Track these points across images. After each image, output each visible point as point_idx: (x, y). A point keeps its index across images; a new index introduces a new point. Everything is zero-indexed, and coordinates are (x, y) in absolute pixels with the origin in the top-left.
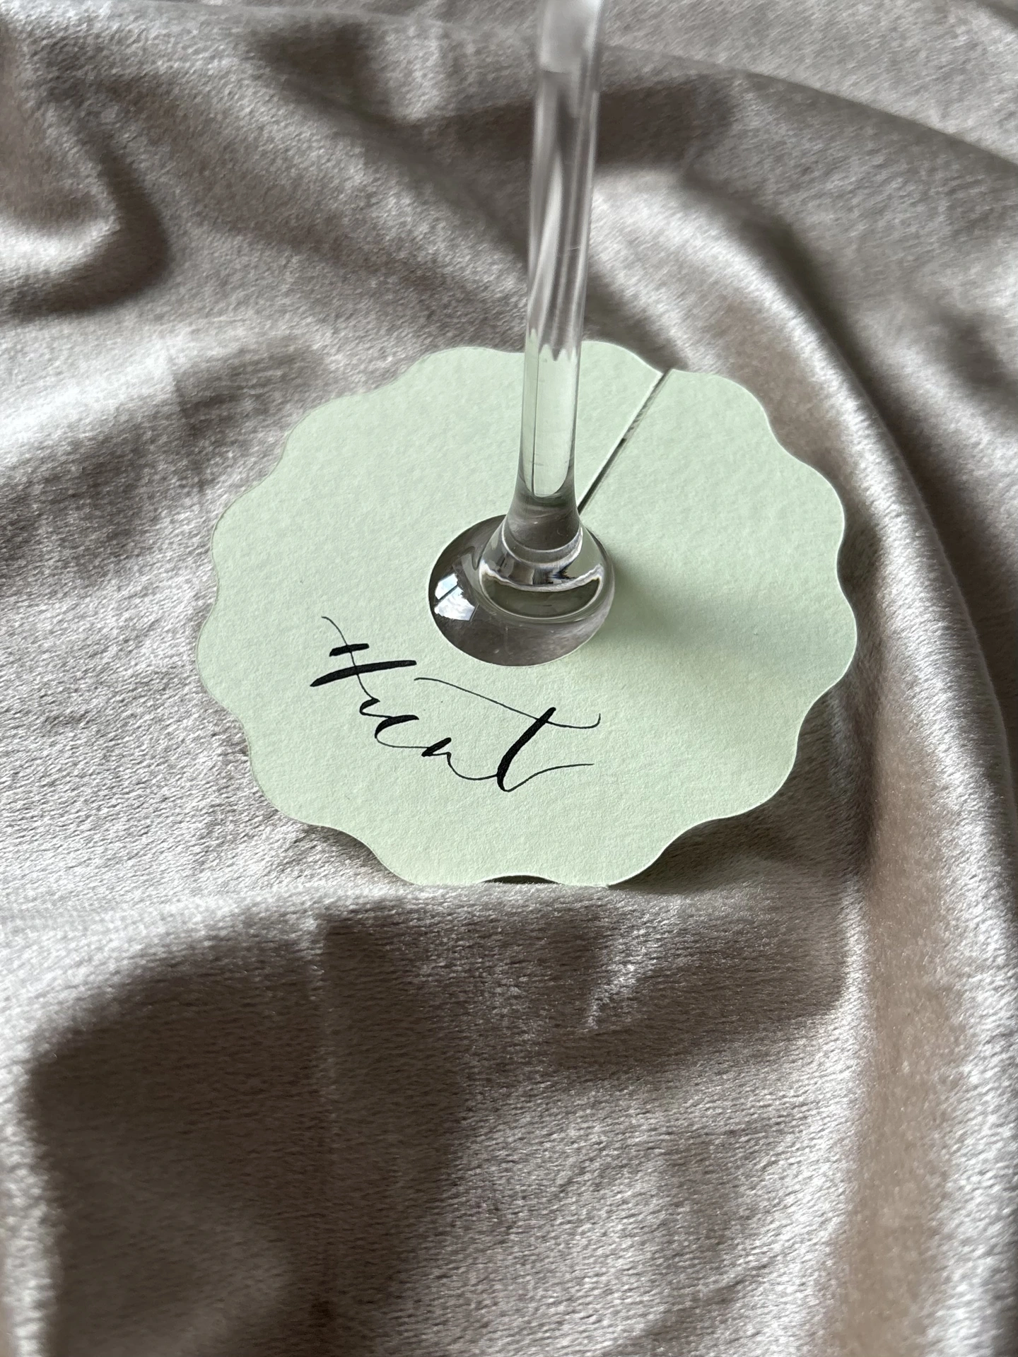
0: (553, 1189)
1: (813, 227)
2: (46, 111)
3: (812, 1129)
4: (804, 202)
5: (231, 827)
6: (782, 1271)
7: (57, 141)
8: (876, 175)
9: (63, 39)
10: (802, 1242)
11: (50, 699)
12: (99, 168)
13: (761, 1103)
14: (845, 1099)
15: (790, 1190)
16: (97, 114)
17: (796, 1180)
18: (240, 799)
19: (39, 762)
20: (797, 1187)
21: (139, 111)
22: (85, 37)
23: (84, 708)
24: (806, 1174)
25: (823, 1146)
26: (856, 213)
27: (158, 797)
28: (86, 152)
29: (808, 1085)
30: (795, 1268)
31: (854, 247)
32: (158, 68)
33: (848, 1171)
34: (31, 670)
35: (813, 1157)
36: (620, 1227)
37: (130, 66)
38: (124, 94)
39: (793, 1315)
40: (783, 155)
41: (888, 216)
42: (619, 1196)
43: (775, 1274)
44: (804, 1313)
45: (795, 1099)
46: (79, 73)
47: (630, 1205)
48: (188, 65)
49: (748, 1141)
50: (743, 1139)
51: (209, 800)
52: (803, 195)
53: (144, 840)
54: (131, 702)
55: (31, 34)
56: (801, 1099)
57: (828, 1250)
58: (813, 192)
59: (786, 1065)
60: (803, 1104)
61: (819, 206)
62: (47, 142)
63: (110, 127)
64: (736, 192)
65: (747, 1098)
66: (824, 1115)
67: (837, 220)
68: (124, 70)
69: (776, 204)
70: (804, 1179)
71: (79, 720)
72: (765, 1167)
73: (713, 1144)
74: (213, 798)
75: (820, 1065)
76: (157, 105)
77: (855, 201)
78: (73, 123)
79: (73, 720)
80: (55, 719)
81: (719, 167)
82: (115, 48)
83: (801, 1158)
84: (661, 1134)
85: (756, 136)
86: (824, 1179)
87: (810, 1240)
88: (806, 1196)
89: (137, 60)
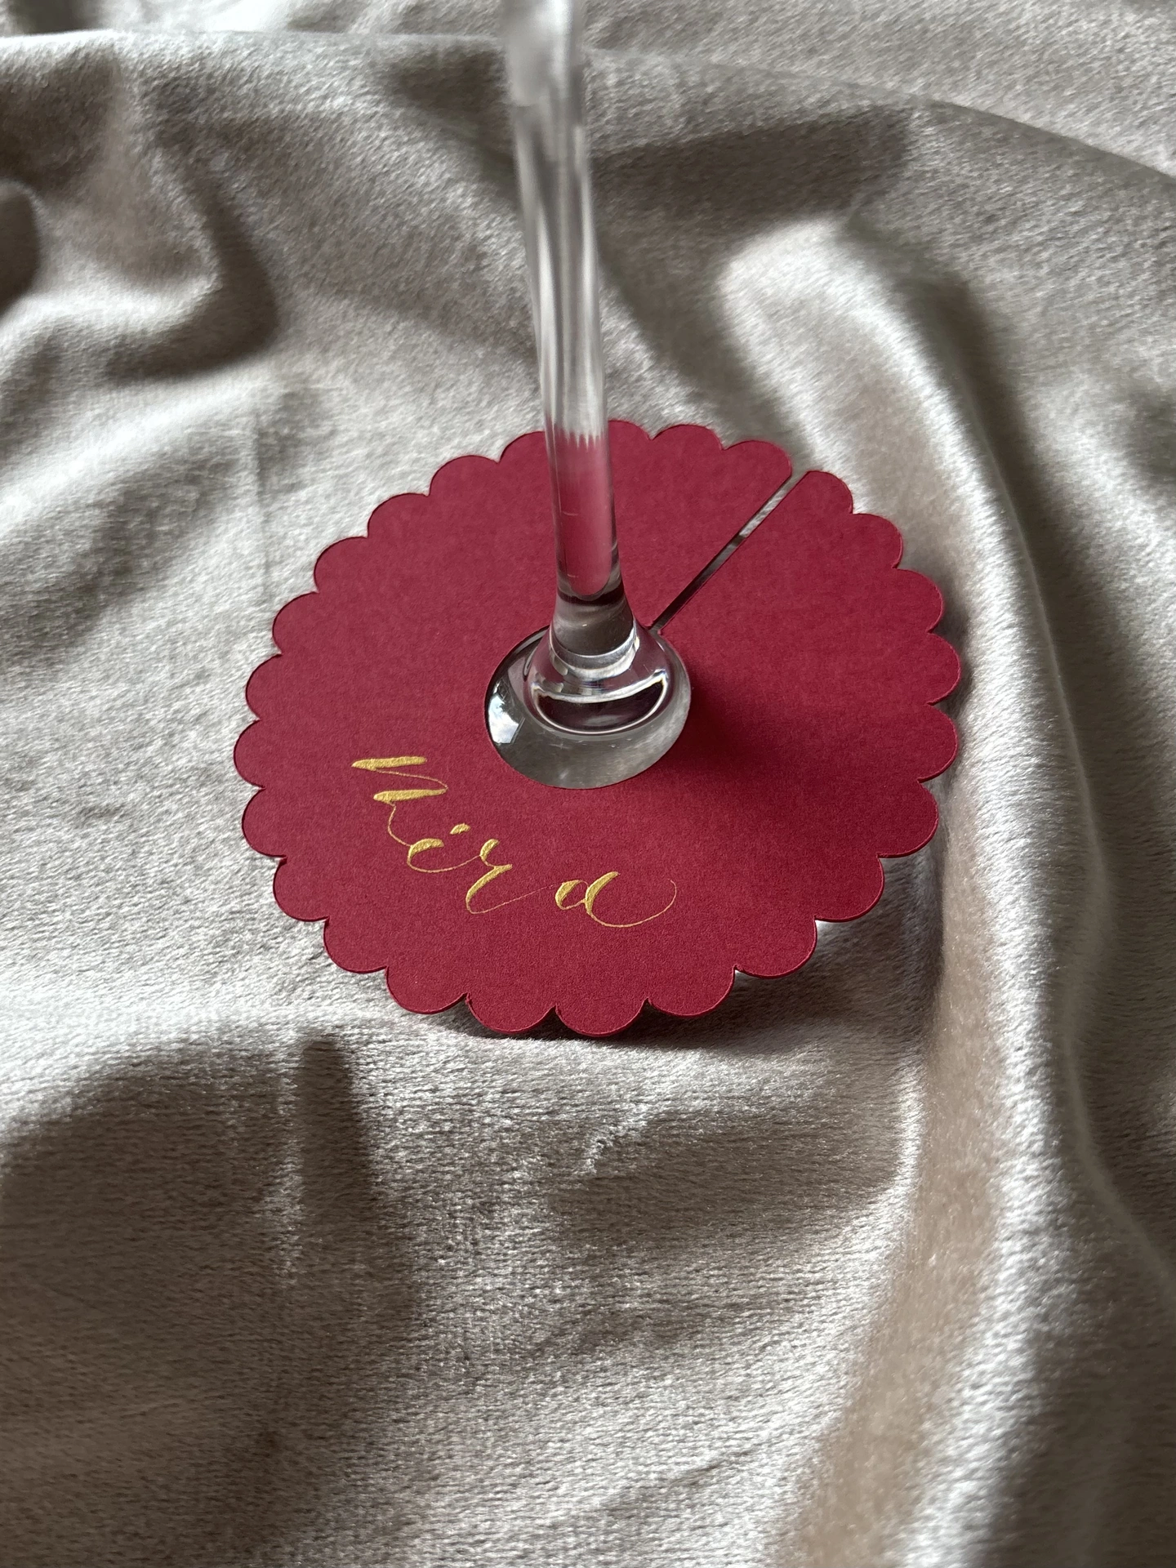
0: (529, 1347)
1: (993, 286)
2: (153, 157)
3: (824, 1311)
4: (985, 256)
5: (248, 936)
6: (764, 1461)
7: (162, 189)
8: (1072, 223)
9: (175, 79)
10: (791, 1433)
11: (89, 789)
12: (204, 219)
13: (772, 1276)
14: (866, 1284)
15: (789, 1374)
16: (206, 162)
17: (797, 1365)
18: (261, 906)
19: (67, 854)
20: (797, 1373)
21: (249, 160)
22: (197, 78)
23: (121, 801)
24: (809, 1359)
25: (833, 1332)
26: (1045, 269)
27: (178, 900)
28: (192, 202)
29: (828, 1261)
30: (781, 1460)
31: (1039, 309)
32: (269, 112)
33: (855, 1363)
34: (75, 758)
35: (820, 1342)
36: (594, 1395)
37: (241, 109)
38: (235, 140)
39: (768, 1511)
40: (964, 201)
41: (1083, 273)
42: (599, 1363)
43: (756, 1464)
44: (779, 1511)
45: (810, 1275)
46: (191, 117)
47: (608, 1374)
48: (299, 107)
49: (750, 1316)
50: (747, 1314)
51: (228, 907)
52: (986, 247)
53: (160, 944)
54: (167, 798)
55: (142, 73)
56: (818, 1276)
57: (817, 1446)
58: (996, 244)
59: (809, 1236)
60: (818, 1283)
61: (1003, 260)
62: (153, 190)
63: (219, 176)
64: (907, 244)
65: (757, 1268)
66: (840, 1297)
67: (1021, 277)
68: (236, 113)
69: (954, 258)
70: (806, 1365)
71: (114, 814)
72: (764, 1347)
73: (710, 1317)
74: (235, 905)
75: (846, 1240)
76: (268, 152)
77: (1045, 255)
78: (180, 170)
79: (107, 813)
80: (91, 809)
81: (888, 217)
82: (227, 89)
83: (807, 1342)
84: (654, 1301)
85: (933, 179)
86: (827, 1368)
87: (800, 1432)
88: (805, 1384)
89: (249, 102)
